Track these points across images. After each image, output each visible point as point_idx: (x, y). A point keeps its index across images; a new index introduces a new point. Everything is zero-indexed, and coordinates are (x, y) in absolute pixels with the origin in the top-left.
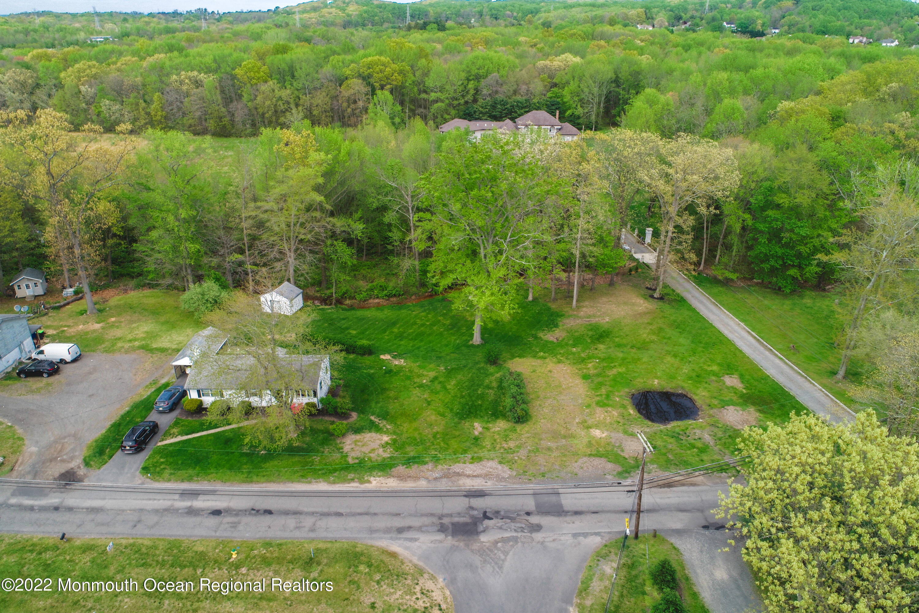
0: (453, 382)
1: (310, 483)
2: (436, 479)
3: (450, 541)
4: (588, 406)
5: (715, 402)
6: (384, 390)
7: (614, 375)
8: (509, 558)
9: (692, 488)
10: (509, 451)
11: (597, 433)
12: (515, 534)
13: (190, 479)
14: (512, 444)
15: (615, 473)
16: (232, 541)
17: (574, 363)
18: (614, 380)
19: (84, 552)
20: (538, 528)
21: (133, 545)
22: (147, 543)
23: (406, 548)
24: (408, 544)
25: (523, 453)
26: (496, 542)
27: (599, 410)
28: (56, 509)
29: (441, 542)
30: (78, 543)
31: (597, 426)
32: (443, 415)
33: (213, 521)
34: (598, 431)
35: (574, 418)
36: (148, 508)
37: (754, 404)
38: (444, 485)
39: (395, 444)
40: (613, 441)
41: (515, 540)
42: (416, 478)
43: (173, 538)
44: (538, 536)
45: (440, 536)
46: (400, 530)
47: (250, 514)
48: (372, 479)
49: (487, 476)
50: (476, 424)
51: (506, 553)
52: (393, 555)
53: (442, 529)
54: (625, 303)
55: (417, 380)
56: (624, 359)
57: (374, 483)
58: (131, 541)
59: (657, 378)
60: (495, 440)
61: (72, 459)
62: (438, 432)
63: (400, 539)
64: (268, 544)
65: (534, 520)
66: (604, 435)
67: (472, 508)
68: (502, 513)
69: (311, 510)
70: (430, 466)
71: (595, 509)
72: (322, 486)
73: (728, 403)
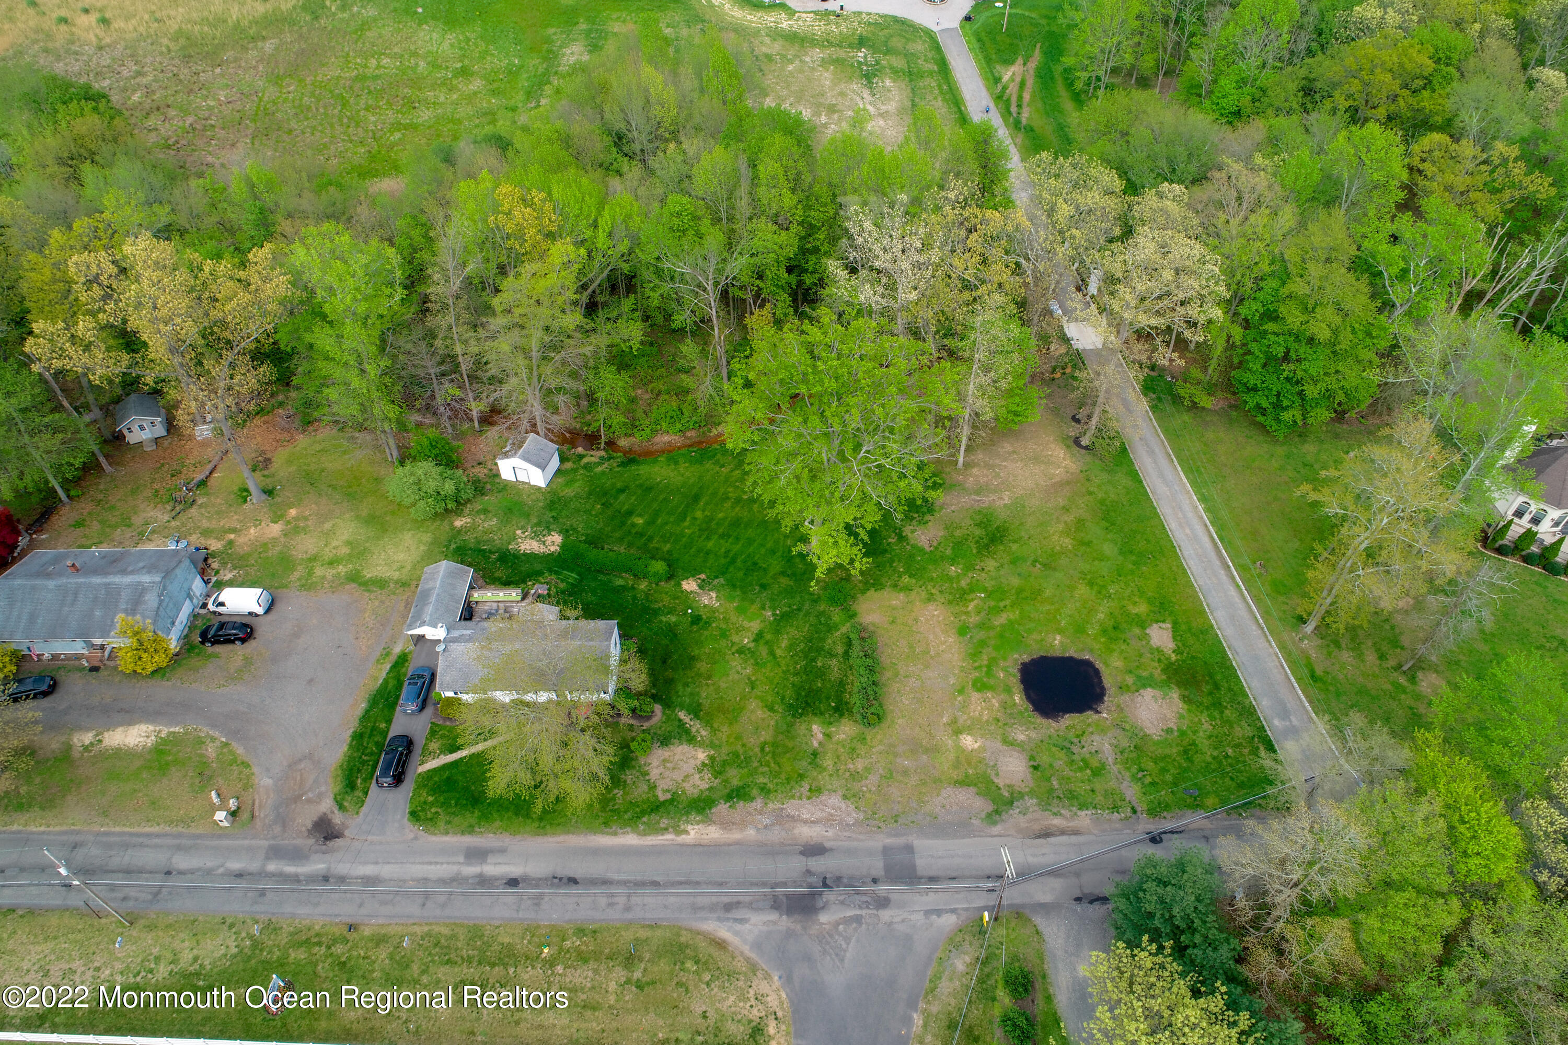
0: (784, 643)
1: (615, 834)
2: (766, 827)
3: (785, 922)
4: (961, 691)
5: (1130, 680)
6: (693, 659)
7: (1002, 626)
8: (851, 945)
9: (1074, 839)
10: (855, 776)
11: (969, 742)
12: (858, 912)
13: (470, 830)
14: (860, 765)
15: (983, 815)
16: (538, 927)
17: (950, 602)
18: (1001, 636)
19: (377, 945)
20: (883, 903)
21: (429, 934)
22: (445, 931)
23: (736, 933)
24: (738, 927)
25: (873, 779)
26: (837, 924)
27: (975, 696)
28: (326, 879)
29: (775, 923)
30: (367, 932)
31: (969, 730)
32: (771, 709)
33: (510, 897)
34: (969, 738)
35: (941, 715)
36: (431, 876)
37: (1181, 684)
38: (776, 835)
39: (715, 767)
40: (987, 755)
41: (858, 919)
42: (743, 825)
43: (471, 923)
44: (886, 915)
45: (773, 916)
46: (728, 907)
47: (553, 885)
48: (689, 827)
49: (828, 821)
50: (815, 727)
51: (848, 940)
52: (721, 945)
53: (776, 904)
55: (735, 638)
56: (1020, 591)
57: (692, 833)
58: (426, 929)
59: (1060, 631)
60: (838, 757)
61: (320, 796)
62: (765, 743)
63: (728, 919)
64: (580, 932)
65: (882, 888)
66: (976, 746)
67: (809, 872)
68: (845, 880)
69: (623, 877)
70: (758, 804)
71: (953, 874)
72: (630, 839)
73: (1145, 682)
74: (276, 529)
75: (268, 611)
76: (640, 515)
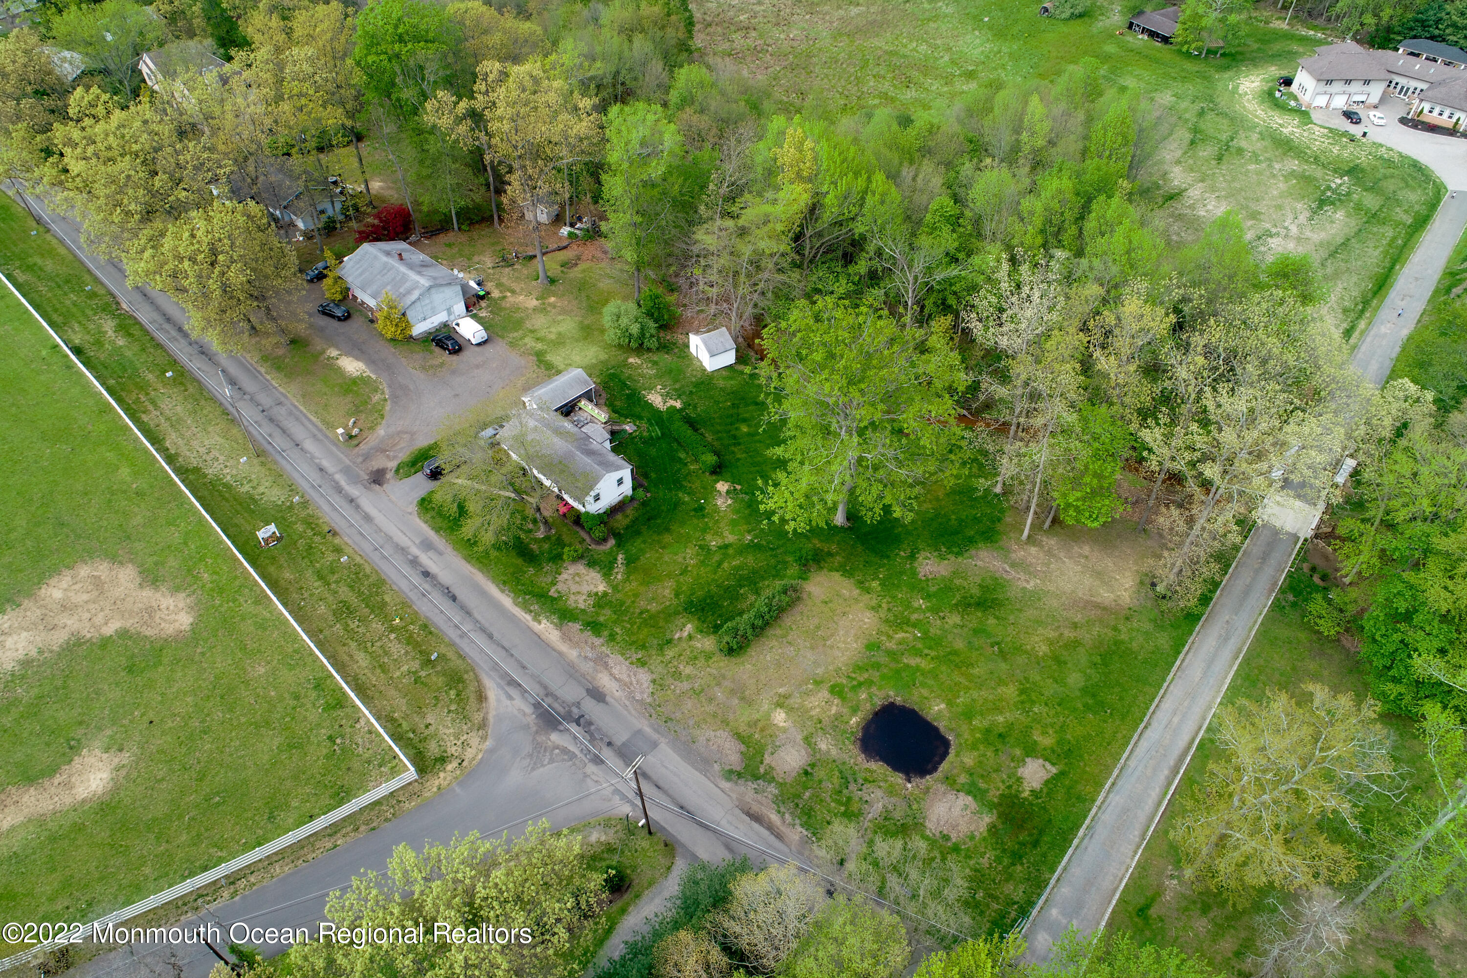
0: (735, 563)
1: (503, 591)
2: (586, 657)
3: (531, 719)
4: (818, 683)
5: (963, 779)
6: (668, 530)
7: (907, 666)
8: (550, 766)
9: (772, 839)
10: (677, 675)
11: (780, 717)
12: (577, 752)
13: (437, 530)
14: (688, 670)
15: (727, 768)
16: (410, 607)
17: (887, 621)
18: (898, 672)
19: (333, 551)
20: (598, 761)
21: (359, 566)
22: (368, 570)
23: (498, 701)
24: (503, 698)
25: (686, 686)
26: (557, 747)
27: (825, 694)
28: (352, 501)
29: (525, 714)
30: (337, 541)
31: (790, 710)
32: (677, 595)
33: (416, 579)
34: (783, 715)
35: (781, 686)
36: (395, 539)
37: (1005, 817)
38: (587, 667)
39: (601, 601)
40: (782, 736)
41: (573, 756)
42: (575, 645)
43: (383, 577)
44: (591, 768)
45: (529, 710)
46: (513, 683)
47: (442, 592)
48: (545, 621)
49: (625, 685)
50: (689, 626)
51: (551, 761)
52: (481, 697)
53: (537, 706)
54: (1098, 574)
55: (708, 537)
56: (956, 653)
57: (543, 625)
58: (362, 562)
59: (950, 704)
60: (680, 655)
61: (395, 457)
62: (648, 611)
63: (503, 689)
64: (425, 627)
65: (607, 754)
66: (782, 724)
67: (578, 704)
68: (593, 728)
69: (479, 618)
70: (598, 641)
71: (661, 784)
72: (506, 601)
73: (972, 790)
74: (533, 303)
75: (479, 344)
76: (749, 426)
